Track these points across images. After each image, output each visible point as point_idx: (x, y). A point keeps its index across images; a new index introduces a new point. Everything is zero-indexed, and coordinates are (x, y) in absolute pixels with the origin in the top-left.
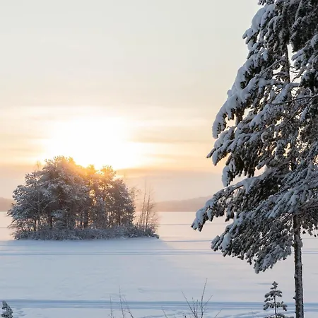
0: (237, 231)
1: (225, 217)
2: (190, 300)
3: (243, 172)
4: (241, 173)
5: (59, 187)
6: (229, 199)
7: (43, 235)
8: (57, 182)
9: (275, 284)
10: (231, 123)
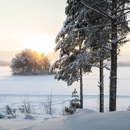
0: (61, 73)
1: (59, 69)
2: (47, 94)
3: (66, 54)
4: (65, 55)
5: (26, 59)
6: (60, 63)
7: (21, 74)
8: (25, 57)
9: (75, 89)
10: (61, 39)
